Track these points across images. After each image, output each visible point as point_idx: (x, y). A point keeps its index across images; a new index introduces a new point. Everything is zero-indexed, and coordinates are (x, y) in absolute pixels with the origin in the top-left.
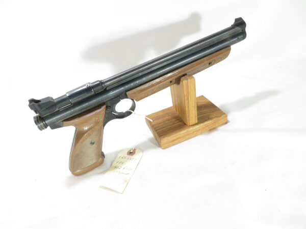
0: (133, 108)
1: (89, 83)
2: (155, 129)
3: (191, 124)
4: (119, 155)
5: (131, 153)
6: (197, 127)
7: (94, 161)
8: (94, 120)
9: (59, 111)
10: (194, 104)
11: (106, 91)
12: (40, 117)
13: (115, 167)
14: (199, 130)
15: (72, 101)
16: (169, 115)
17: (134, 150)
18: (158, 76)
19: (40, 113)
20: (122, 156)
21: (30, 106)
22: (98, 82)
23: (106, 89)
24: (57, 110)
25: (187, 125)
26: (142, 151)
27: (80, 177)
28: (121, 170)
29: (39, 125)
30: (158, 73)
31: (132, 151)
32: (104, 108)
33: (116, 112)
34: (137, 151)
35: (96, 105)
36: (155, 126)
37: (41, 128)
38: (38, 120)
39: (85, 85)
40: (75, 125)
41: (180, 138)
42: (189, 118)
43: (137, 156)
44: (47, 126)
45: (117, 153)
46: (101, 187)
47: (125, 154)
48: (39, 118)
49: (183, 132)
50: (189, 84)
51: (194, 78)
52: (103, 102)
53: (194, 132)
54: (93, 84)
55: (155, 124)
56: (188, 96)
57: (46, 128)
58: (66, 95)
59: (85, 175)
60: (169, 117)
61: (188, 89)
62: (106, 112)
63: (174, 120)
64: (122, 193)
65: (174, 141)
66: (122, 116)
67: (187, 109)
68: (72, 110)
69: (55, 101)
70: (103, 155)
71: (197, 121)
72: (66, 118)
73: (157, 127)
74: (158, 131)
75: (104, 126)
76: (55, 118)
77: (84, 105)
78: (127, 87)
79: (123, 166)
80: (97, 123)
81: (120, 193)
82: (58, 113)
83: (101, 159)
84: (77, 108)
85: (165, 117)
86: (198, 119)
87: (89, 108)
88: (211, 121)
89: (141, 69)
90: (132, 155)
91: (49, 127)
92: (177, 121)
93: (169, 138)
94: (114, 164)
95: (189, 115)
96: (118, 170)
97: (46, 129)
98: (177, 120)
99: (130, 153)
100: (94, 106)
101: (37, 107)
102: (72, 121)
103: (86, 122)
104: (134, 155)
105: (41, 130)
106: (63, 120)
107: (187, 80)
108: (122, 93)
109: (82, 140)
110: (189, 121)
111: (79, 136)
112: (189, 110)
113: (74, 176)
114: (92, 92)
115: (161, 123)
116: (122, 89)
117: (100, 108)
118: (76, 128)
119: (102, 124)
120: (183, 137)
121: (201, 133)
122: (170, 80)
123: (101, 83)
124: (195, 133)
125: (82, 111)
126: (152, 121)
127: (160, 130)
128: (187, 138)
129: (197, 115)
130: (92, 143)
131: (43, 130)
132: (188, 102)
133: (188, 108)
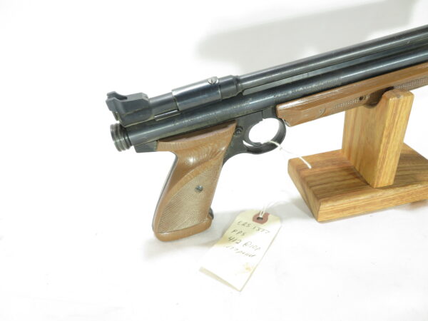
0: (280, 138)
1: (216, 78)
2: (308, 183)
3: (379, 186)
4: (238, 219)
5: (260, 219)
6: (391, 193)
7: (196, 222)
8: (210, 148)
9: (154, 120)
10: (397, 148)
11: (240, 97)
12: (121, 126)
13: (230, 239)
14: (393, 199)
15: (182, 106)
16: (335, 164)
17: (266, 215)
18: (340, 83)
19: (122, 119)
20: (244, 221)
21: (108, 103)
22: (231, 79)
23: (241, 93)
24: (152, 118)
25: (372, 187)
26: (281, 219)
27: (168, 244)
28: (239, 246)
29: (118, 141)
30: (342, 77)
31: (261, 216)
32: (232, 127)
33: (249, 141)
34: (270, 217)
35: (219, 120)
36: (308, 179)
37: (120, 147)
38: (116, 132)
39: (206, 81)
40: (176, 152)
41: (355, 207)
42: (380, 173)
43: (271, 226)
44: (131, 145)
45: (235, 215)
46: (202, 270)
47: (249, 219)
48: (119, 128)
49: (363, 198)
50: (400, 106)
51: (412, 94)
52: (232, 117)
53: (382, 201)
54: (221, 81)
55: (309, 176)
56: (391, 130)
57: (128, 147)
58: (171, 93)
59: (175, 243)
60: (335, 167)
61: (394, 115)
62: (233, 137)
63: (345, 173)
64: (240, 291)
65: (343, 210)
66: (258, 149)
67: (381, 155)
68: (177, 124)
69: (151, 102)
70: (211, 215)
71: (392, 182)
72: (164, 136)
73: (312, 181)
74: (314, 188)
75: (224, 162)
76: (145, 133)
77: (199, 118)
78: (280, 95)
79: (244, 240)
80: (214, 154)
81: (236, 289)
82: (153, 124)
83: (207, 219)
84: (186, 121)
85: (327, 166)
86: (397, 178)
87: (206, 124)
88: (420, 186)
89: (313, 65)
90: (262, 223)
91: (132, 148)
92: (351, 177)
93: (335, 204)
94: (229, 233)
95: (382, 167)
96: (233, 244)
97: (127, 150)
98: (351, 174)
99: (258, 218)
100: (215, 123)
101: (120, 107)
102: (173, 143)
103: (196, 148)
104: (265, 224)
105: (119, 150)
106: (158, 138)
107: (398, 96)
108: (268, 106)
109: (182, 180)
110: (379, 178)
111: (178, 173)
112: (384, 159)
113: (157, 240)
114: (218, 95)
115: (319, 175)
116: (271, 97)
117: (226, 127)
118: (177, 158)
119: (221, 157)
120: (360, 207)
121: (397, 206)
122: (359, 95)
123: (237, 80)
124: (386, 203)
125: (194, 128)
126: (310, 167)
127: (318, 187)
128: (367, 210)
129: (395, 169)
130: (199, 190)
131: (123, 151)
132: (388, 143)
133: (385, 152)
